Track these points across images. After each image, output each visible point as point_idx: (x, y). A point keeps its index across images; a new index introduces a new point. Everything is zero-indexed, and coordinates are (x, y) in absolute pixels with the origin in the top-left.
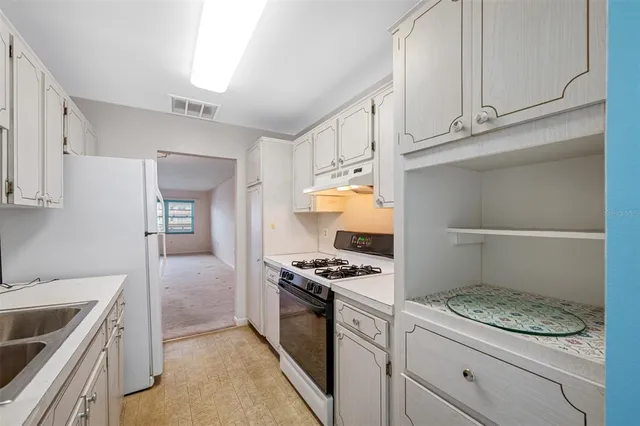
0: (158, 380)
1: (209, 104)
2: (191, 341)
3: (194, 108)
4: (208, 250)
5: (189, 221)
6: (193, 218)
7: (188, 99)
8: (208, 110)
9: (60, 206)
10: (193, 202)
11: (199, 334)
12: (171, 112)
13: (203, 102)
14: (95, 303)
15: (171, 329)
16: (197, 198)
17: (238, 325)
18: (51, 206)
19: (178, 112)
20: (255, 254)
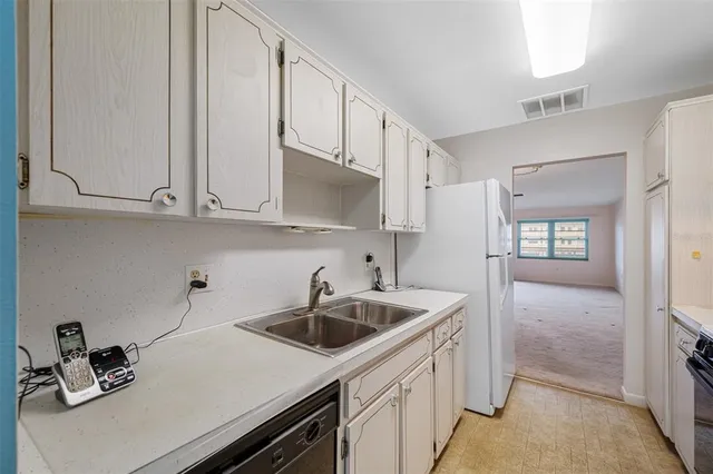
0: (498, 413)
1: (568, 90)
2: (549, 391)
3: (552, 103)
4: (610, 286)
5: (582, 245)
6: (587, 241)
7: (539, 97)
8: (571, 99)
9: (423, 230)
10: (587, 220)
11: (560, 387)
12: (526, 120)
13: (561, 93)
14: (425, 311)
15: (530, 366)
16: (594, 215)
17: (627, 402)
18: (414, 230)
19: (535, 117)
20: (658, 300)
